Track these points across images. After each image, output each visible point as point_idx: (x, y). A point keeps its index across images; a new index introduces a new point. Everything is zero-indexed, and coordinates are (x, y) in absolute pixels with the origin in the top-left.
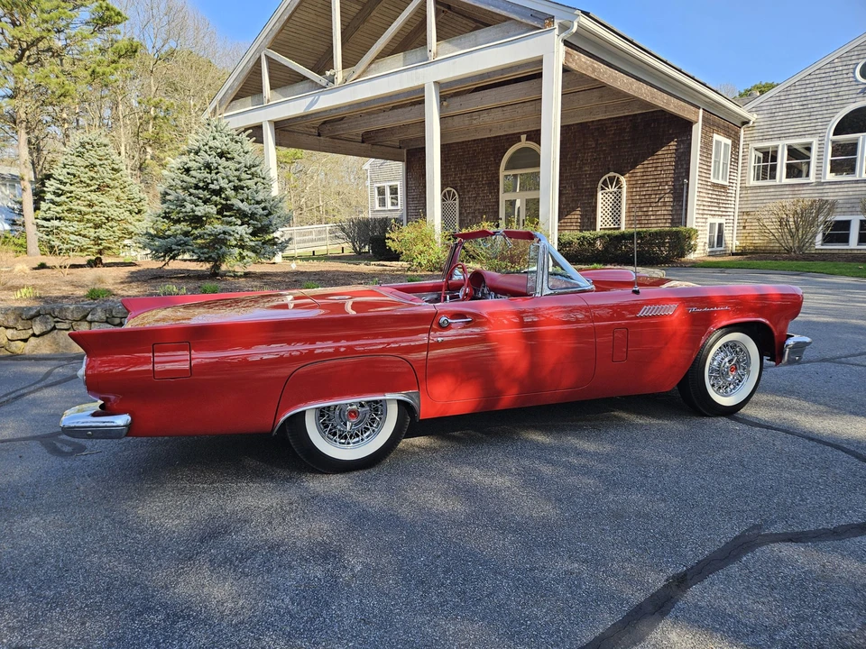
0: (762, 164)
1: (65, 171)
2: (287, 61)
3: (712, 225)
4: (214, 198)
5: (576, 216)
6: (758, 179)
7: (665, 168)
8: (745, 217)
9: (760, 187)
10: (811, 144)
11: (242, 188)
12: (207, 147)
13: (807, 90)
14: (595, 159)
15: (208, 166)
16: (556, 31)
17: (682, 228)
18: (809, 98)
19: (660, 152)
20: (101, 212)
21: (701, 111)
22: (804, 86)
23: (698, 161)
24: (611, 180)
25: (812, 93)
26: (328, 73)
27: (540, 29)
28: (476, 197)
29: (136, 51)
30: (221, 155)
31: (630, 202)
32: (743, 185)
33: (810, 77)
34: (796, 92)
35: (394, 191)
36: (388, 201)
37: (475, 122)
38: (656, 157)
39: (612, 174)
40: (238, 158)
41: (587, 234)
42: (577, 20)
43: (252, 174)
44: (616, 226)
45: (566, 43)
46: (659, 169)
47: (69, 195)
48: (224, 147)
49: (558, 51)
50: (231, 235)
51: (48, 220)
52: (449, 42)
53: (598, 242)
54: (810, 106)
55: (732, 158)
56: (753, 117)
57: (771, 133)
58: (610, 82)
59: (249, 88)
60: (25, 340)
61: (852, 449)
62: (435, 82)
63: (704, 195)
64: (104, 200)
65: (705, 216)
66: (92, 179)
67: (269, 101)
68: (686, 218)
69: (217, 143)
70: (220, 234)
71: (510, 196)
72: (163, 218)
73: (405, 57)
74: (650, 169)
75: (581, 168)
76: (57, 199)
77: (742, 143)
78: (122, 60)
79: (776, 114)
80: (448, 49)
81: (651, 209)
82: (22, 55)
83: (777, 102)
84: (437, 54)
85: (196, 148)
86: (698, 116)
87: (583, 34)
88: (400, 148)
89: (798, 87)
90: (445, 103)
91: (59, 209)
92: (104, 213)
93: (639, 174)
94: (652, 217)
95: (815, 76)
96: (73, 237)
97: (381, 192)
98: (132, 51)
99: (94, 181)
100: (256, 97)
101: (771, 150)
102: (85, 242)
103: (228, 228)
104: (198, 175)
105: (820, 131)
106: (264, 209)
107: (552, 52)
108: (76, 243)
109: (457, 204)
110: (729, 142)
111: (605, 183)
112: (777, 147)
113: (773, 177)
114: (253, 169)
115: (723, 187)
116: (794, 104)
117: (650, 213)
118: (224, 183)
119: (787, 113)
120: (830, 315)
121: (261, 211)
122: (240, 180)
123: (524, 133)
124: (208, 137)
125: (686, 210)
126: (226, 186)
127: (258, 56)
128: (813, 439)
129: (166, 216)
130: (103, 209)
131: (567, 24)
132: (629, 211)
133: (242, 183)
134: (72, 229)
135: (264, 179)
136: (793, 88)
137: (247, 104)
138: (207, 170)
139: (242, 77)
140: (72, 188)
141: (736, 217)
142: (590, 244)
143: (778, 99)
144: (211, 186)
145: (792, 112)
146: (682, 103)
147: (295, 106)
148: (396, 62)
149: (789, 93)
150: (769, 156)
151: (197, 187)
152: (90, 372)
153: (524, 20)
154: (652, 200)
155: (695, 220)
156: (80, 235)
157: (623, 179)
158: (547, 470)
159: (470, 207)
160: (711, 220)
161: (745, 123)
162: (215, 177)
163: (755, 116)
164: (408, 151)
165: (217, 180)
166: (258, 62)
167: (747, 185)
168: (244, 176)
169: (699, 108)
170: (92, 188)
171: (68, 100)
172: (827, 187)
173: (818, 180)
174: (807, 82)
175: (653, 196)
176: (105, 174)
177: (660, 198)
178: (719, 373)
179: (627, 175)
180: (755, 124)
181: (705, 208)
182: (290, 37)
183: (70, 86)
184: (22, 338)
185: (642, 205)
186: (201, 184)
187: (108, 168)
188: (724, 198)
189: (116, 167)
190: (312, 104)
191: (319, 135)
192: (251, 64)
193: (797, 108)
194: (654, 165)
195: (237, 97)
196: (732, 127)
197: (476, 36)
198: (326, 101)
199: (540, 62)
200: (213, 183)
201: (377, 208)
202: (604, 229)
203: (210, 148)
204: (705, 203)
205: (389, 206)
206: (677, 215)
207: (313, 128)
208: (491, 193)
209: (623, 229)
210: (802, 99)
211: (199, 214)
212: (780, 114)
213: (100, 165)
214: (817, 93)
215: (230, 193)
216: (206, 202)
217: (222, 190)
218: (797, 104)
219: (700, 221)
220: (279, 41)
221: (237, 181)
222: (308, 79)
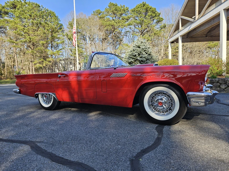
2: (185, 18)
29: (165, 26)
62: (224, 9)
67: (180, 30)
73: (216, 5)
98: (165, 27)
127: (179, 19)
133: (141, 53)
148: (213, 7)
190: (190, 28)
191: (206, 37)
192: (177, 22)
195: (174, 32)
198: (193, 26)
207: (204, 35)
221: (139, 53)
222: (190, 21)
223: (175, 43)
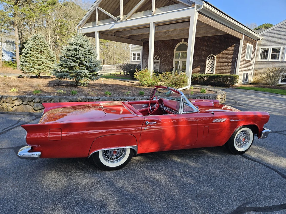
0: (263, 54)
1: (29, 46)
2: (104, 11)
3: (244, 74)
4: (77, 60)
5: (199, 68)
6: (261, 59)
7: (230, 54)
8: (256, 71)
9: (262, 62)
10: (280, 48)
11: (87, 57)
12: (75, 43)
13: (281, 30)
14: (206, 49)
15: (75, 50)
16: (196, 8)
17: (234, 75)
18: (281, 32)
19: (229, 49)
20: (40, 61)
21: (244, 35)
22: (280, 28)
23: (241, 52)
24: (212, 57)
25: (282, 31)
26: (118, 16)
27: (190, 7)
28: (166, 59)
29: (55, 3)
30: (80, 46)
31: (217, 65)
32: (256, 61)
33: (282, 25)
34: (277, 30)
35: (139, 55)
36: (137, 58)
37: (167, 34)
38: (227, 50)
39: (212, 55)
40: (85, 47)
41: (202, 75)
42: (203, 5)
43: (90, 53)
44: (212, 73)
45: (199, 12)
46: (228, 54)
47: (30, 54)
48: (81, 43)
49: (196, 15)
50: (82, 73)
51: (23, 62)
52: (159, 9)
53: (205, 78)
54: (281, 35)
55: (253, 51)
56: (261, 38)
57: (267, 44)
58: (213, 26)
59: (91, 19)
60: (13, 107)
61: (281, 172)
62: (153, 22)
63: (242, 64)
64: (41, 57)
65: (242, 71)
66: (38, 49)
67: (98, 24)
68: (236, 71)
69: (78, 42)
70: (78, 73)
71: (177, 60)
72: (60, 66)
73: (144, 13)
74: (225, 54)
75: (201, 52)
76: (26, 55)
77: (257, 46)
78: (50, 6)
79: (269, 37)
80: (159, 11)
81: (224, 67)
82: (17, 2)
83: (270, 33)
84: (155, 13)
85: (72, 43)
86: (242, 37)
87: (205, 9)
88: (141, 41)
89: (277, 28)
90: (157, 28)
91: (26, 59)
92: (41, 61)
93: (221, 55)
94: (224, 70)
95: (284, 25)
96: (31, 68)
97: (134, 55)
99: (38, 50)
100: (94, 23)
101: (266, 49)
102: (35, 70)
103: (81, 71)
104: (72, 53)
105: (284, 44)
106: (94, 65)
107: (194, 15)
108: (32, 70)
109: (159, 61)
110: (252, 46)
111: (209, 58)
112: (269, 48)
113: (266, 59)
114: (90, 51)
115: (249, 61)
116: (276, 34)
117: (224, 69)
118: (80, 56)
119: (273, 37)
120: (280, 113)
121: (93, 66)
122: (86, 55)
123: (183, 39)
124: (76, 40)
125: (236, 69)
126: (81, 57)
127: (95, 9)
128: (268, 167)
129: (61, 65)
130: (41, 60)
131: (200, 6)
132: (216, 68)
133: (86, 56)
134: (31, 66)
135: (94, 54)
136: (276, 29)
137: (90, 25)
138: (75, 51)
139: (89, 16)
140: (31, 52)
141: (253, 71)
142: (202, 78)
143: (270, 32)
144: (76, 56)
145: (275, 37)
146: (237, 33)
147: (106, 27)
148: (141, 14)
149: (274, 30)
150: (266, 51)
151: (71, 56)
152: (28, 137)
153: (185, 3)
154: (225, 65)
155: (238, 72)
156: (33, 68)
157: (215, 57)
158: (178, 174)
159: (163, 63)
160: (244, 72)
161: (259, 39)
162: (78, 54)
163: (262, 37)
164: (144, 42)
165: (78, 55)
166: (95, 11)
167: (257, 61)
168: (88, 53)
169: (243, 34)
170: (38, 52)
171: (31, 19)
172: (284, 63)
173: (282, 61)
174: (281, 27)
175: (225, 63)
176: (42, 48)
177: (227, 64)
178: (239, 140)
179: (217, 55)
180: (262, 40)
181: (242, 68)
182: (106, 3)
183: (33, 14)
184: (12, 106)
185: (221, 66)
186: (73, 56)
187: (43, 46)
188: (249, 65)
189: (46, 45)
190: (112, 26)
191: (114, 36)
192: (93, 11)
193: (277, 35)
194: (226, 53)
195: (87, 22)
196: (254, 41)
197: (168, 7)
198: (117, 26)
199: (190, 18)
200: (77, 55)
201: (133, 60)
202: (208, 73)
203: (77, 43)
204: (242, 67)
205: (137, 60)
206: (233, 70)
207: (113, 33)
208: (171, 58)
209: (214, 74)
210: (279, 33)
211: (72, 66)
212: (271, 37)
213: (41, 45)
214: (284, 31)
215: (83, 59)
216: (74, 61)
217: (80, 58)
218: (277, 34)
219: (240, 73)
220: (102, 4)
221: (85, 55)
222: (111, 18)
223: (85, 36)
